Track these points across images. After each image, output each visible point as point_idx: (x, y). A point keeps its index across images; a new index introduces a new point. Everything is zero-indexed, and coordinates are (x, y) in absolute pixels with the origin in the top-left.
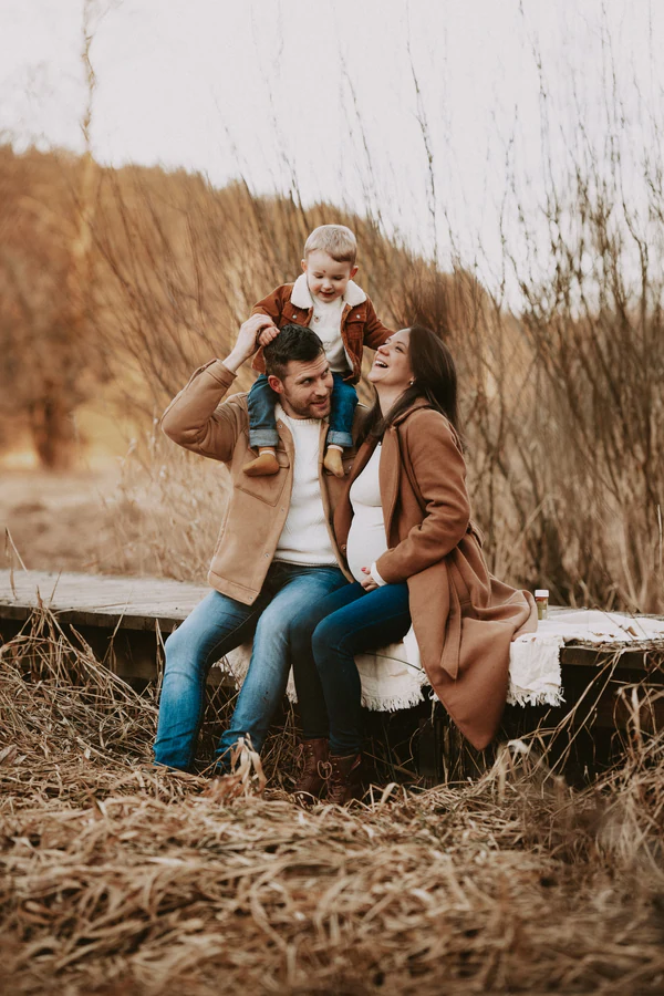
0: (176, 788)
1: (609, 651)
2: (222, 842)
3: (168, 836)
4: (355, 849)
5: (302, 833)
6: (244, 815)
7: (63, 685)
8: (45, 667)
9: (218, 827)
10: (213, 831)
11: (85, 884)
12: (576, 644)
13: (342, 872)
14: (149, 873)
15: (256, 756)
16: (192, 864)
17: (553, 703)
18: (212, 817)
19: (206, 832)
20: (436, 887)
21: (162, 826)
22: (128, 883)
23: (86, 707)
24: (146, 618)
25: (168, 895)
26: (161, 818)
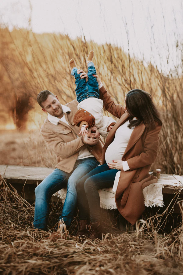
0: (40, 236)
1: (178, 189)
2: (51, 254)
3: (33, 252)
4: (94, 256)
5: (76, 251)
6: (59, 245)
7: (8, 203)
8: (2, 197)
9: (50, 250)
10: (48, 251)
11: (4, 270)
12: (168, 187)
13: (87, 264)
14: (25, 265)
15: (64, 225)
16: (39, 262)
17: (161, 206)
18: (48, 246)
19: (46, 251)
20: (117, 268)
21: (32, 249)
22: (18, 269)
23: (14, 210)
24: (34, 180)
25: (31, 273)
26: (32, 247)
